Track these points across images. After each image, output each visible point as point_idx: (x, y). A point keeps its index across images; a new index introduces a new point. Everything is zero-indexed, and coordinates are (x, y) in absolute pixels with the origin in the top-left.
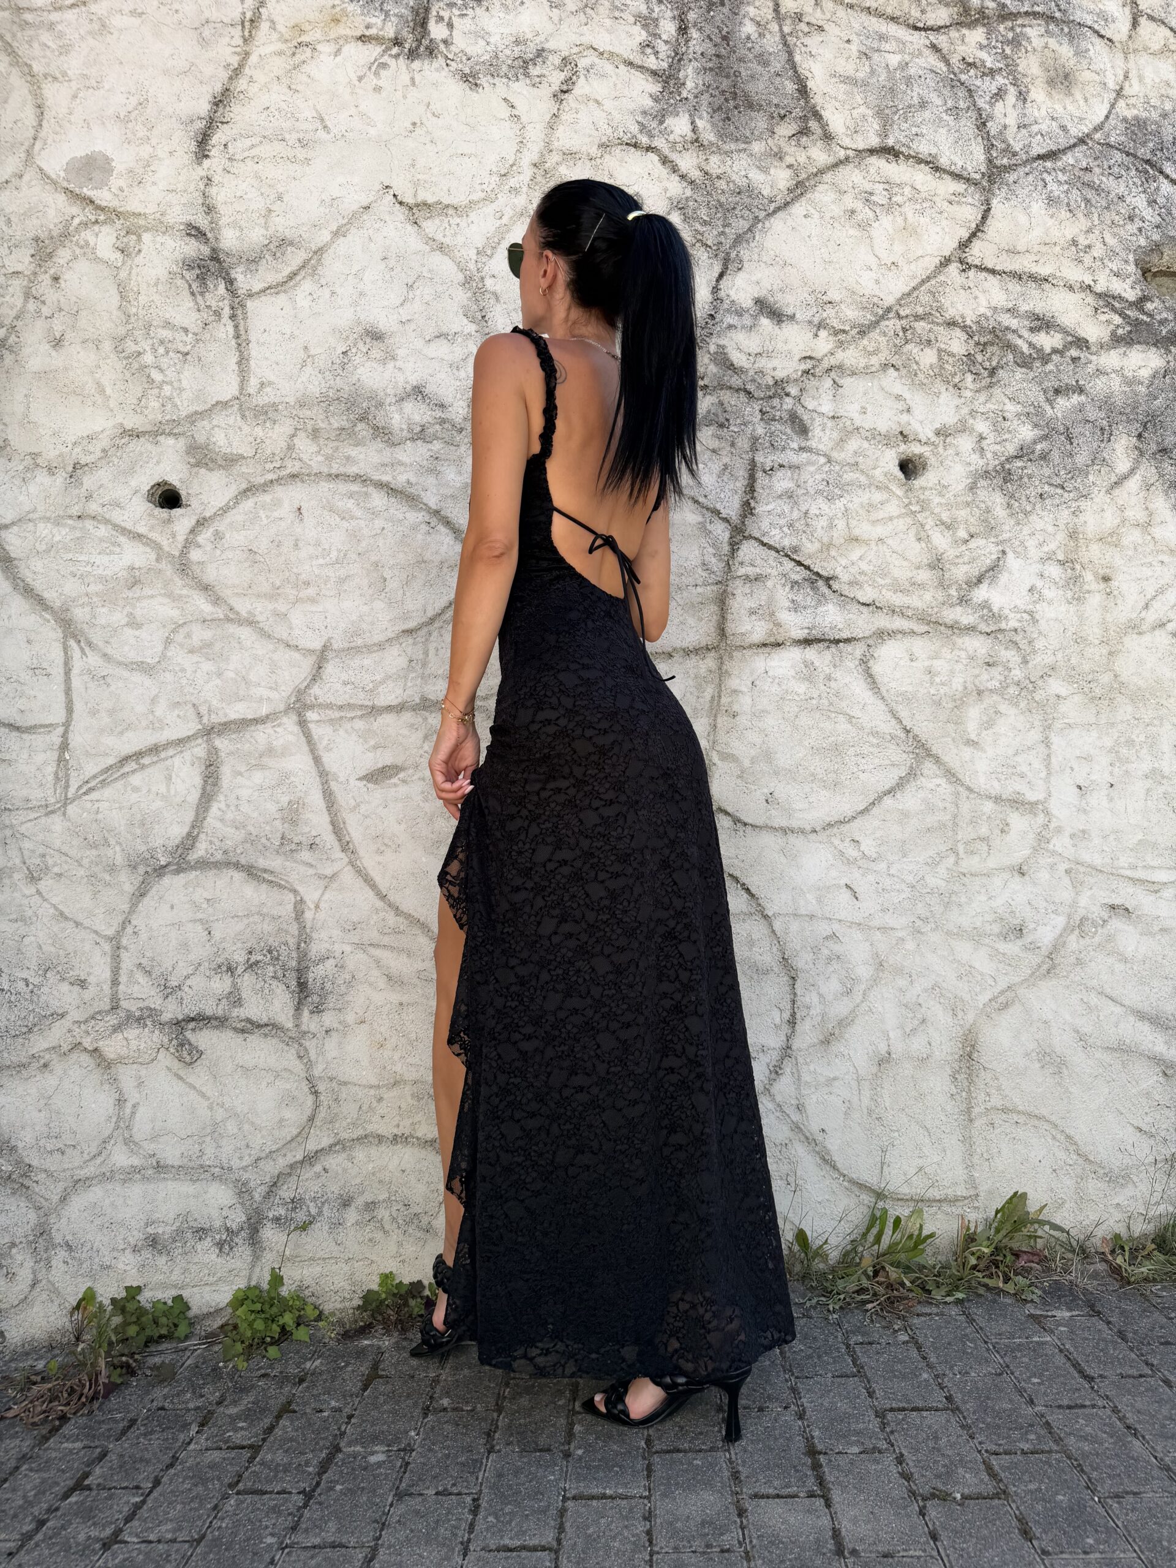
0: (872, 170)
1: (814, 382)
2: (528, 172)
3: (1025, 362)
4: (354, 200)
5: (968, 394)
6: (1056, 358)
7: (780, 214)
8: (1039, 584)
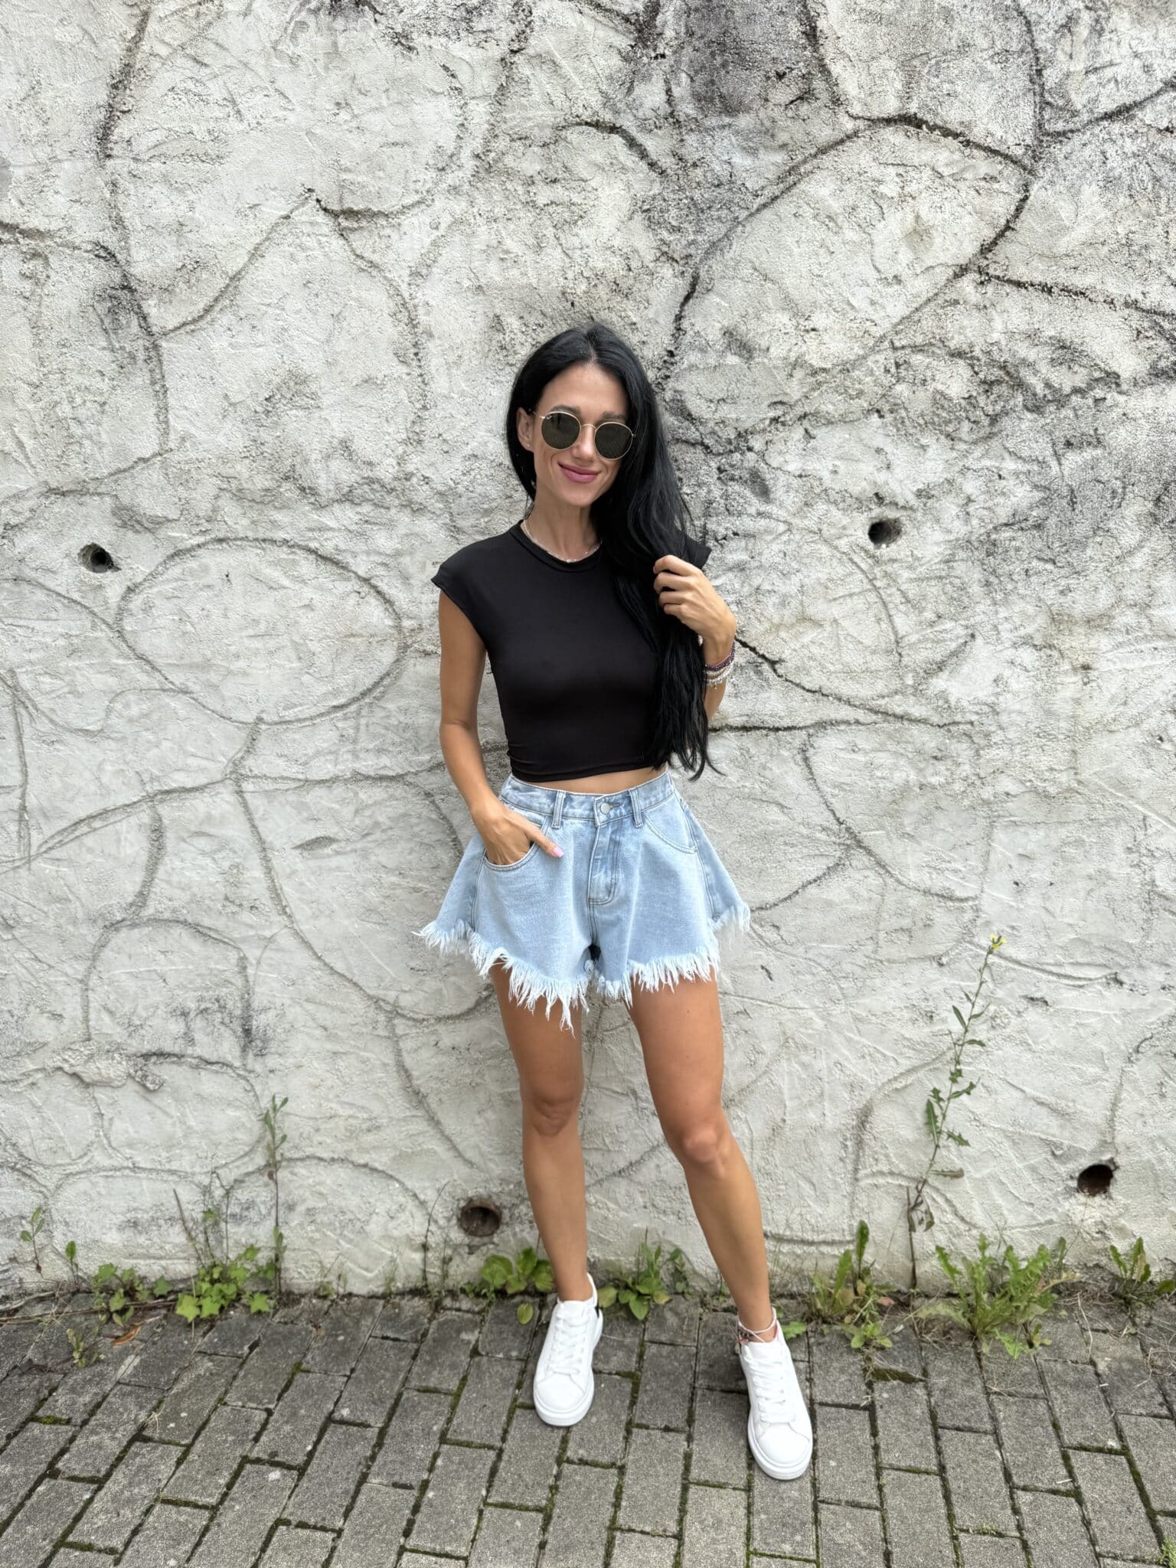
0: (886, 149)
1: (783, 433)
2: (470, 164)
3: (1036, 407)
4: (275, 209)
5: (962, 446)
6: (1076, 400)
7: (767, 214)
8: (1007, 673)
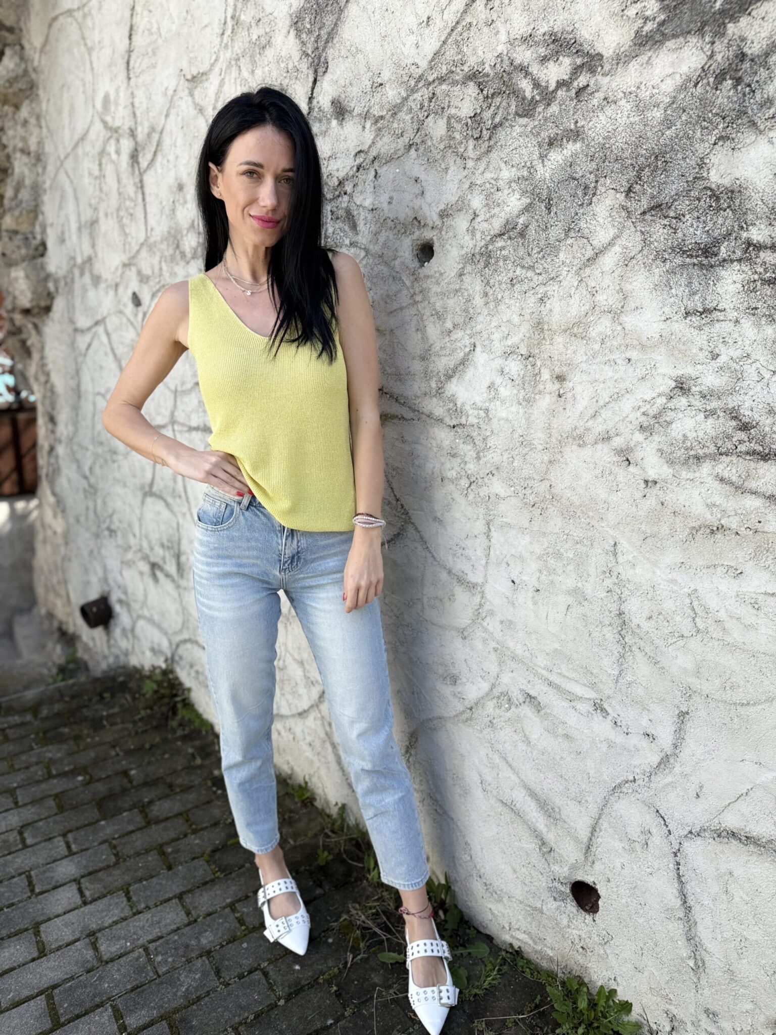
1: (363, 176)
2: (231, 25)
3: (527, 109)
4: (171, 87)
5: (470, 164)
6: (561, 93)
8: (498, 380)
